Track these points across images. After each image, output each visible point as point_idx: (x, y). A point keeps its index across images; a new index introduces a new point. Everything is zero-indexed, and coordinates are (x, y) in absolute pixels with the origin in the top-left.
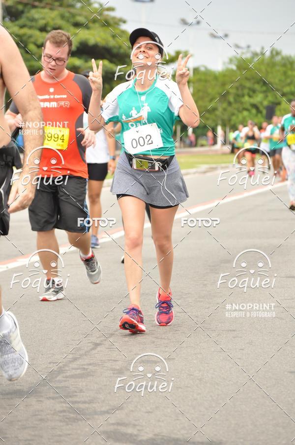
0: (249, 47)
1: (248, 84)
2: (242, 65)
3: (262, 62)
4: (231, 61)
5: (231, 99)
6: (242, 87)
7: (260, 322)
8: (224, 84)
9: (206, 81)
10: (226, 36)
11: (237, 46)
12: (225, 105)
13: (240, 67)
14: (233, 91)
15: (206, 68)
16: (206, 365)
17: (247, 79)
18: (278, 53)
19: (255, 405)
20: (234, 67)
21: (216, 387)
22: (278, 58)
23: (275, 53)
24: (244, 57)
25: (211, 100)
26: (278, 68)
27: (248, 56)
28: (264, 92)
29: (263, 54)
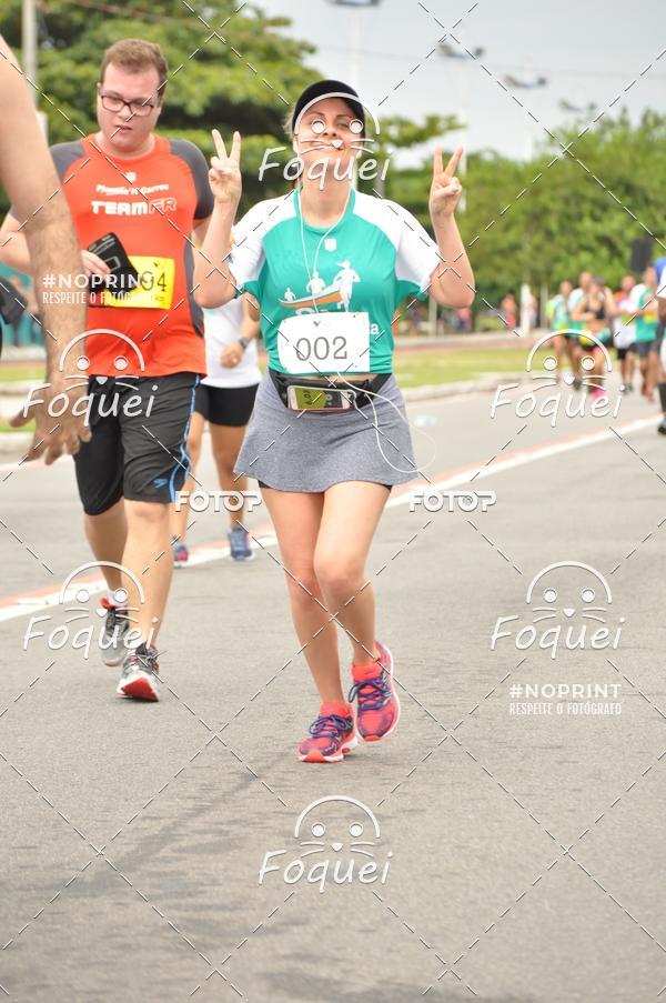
0: (592, 107)
1: (590, 192)
2: (580, 148)
3: (623, 142)
4: (552, 138)
5: (553, 225)
6: (579, 198)
7: (620, 728)
8: (536, 192)
9: (496, 184)
10: (542, 82)
11: (566, 106)
12: (538, 238)
14: (557, 206)
15: (495, 153)
16: (496, 824)
17: (589, 179)
18: (659, 122)
20: (559, 153)
22: (660, 134)
23: (653, 121)
24: (581, 129)
25: (507, 228)
26: (658, 155)
27: (593, 127)
29: (624, 123)
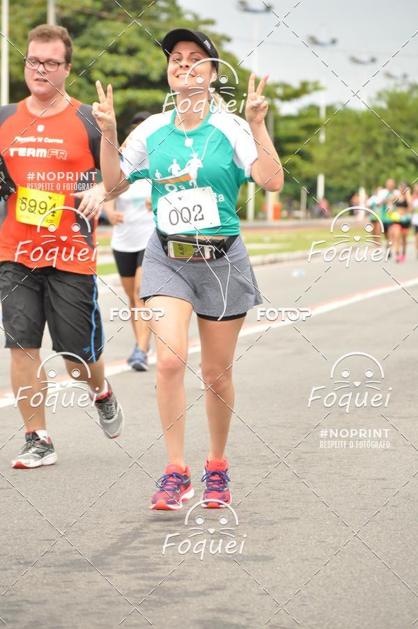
0: (405, 76)
1: (404, 129)
2: (396, 102)
4: (380, 96)
5: (380, 149)
8: (369, 129)
9: (344, 124)
10: (373, 60)
11: (389, 75)
12: (370, 159)
13: (392, 105)
14: (382, 139)
15: (344, 106)
17: (403, 122)
20: (383, 105)
21: (359, 559)
24: (398, 90)
25: (351, 152)
27: (404, 89)
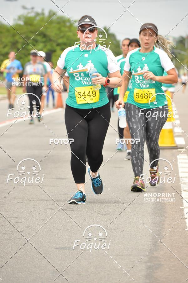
3: (42, 20)
6: (28, 38)
18: (54, 14)
19: (29, 273)
22: (54, 18)
23: (52, 14)
26: (54, 25)
28: (44, 42)
29: (43, 14)
